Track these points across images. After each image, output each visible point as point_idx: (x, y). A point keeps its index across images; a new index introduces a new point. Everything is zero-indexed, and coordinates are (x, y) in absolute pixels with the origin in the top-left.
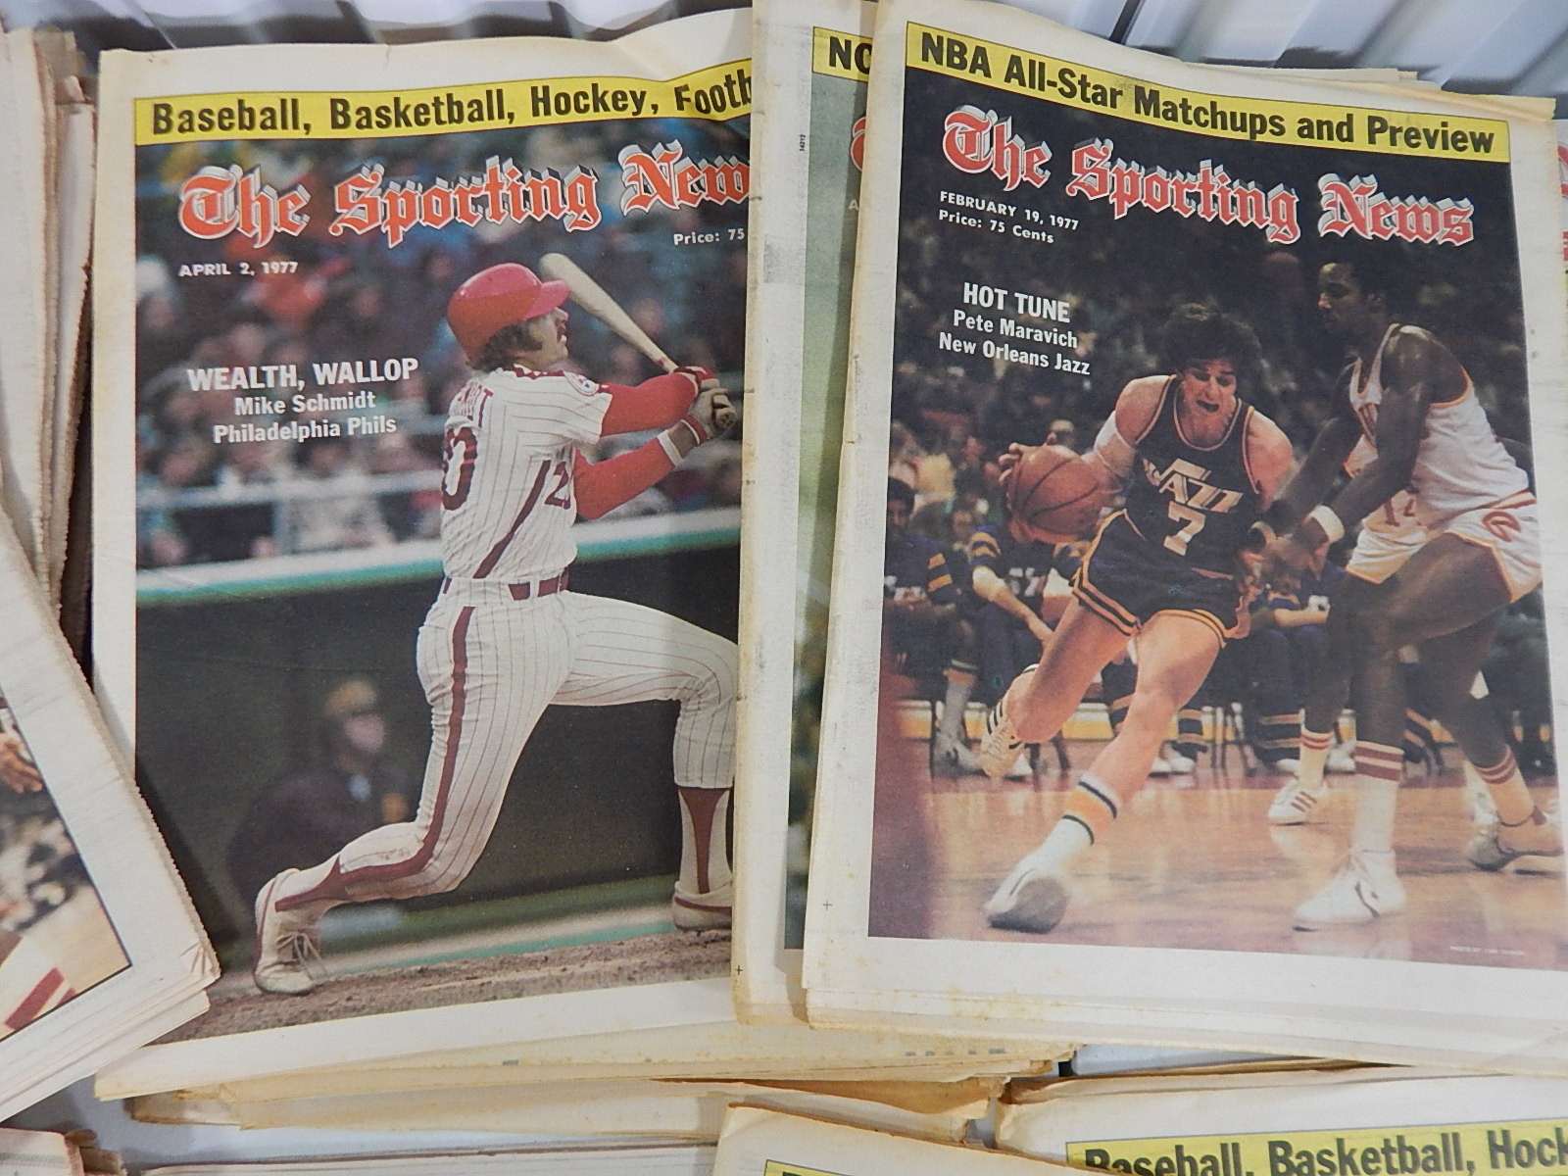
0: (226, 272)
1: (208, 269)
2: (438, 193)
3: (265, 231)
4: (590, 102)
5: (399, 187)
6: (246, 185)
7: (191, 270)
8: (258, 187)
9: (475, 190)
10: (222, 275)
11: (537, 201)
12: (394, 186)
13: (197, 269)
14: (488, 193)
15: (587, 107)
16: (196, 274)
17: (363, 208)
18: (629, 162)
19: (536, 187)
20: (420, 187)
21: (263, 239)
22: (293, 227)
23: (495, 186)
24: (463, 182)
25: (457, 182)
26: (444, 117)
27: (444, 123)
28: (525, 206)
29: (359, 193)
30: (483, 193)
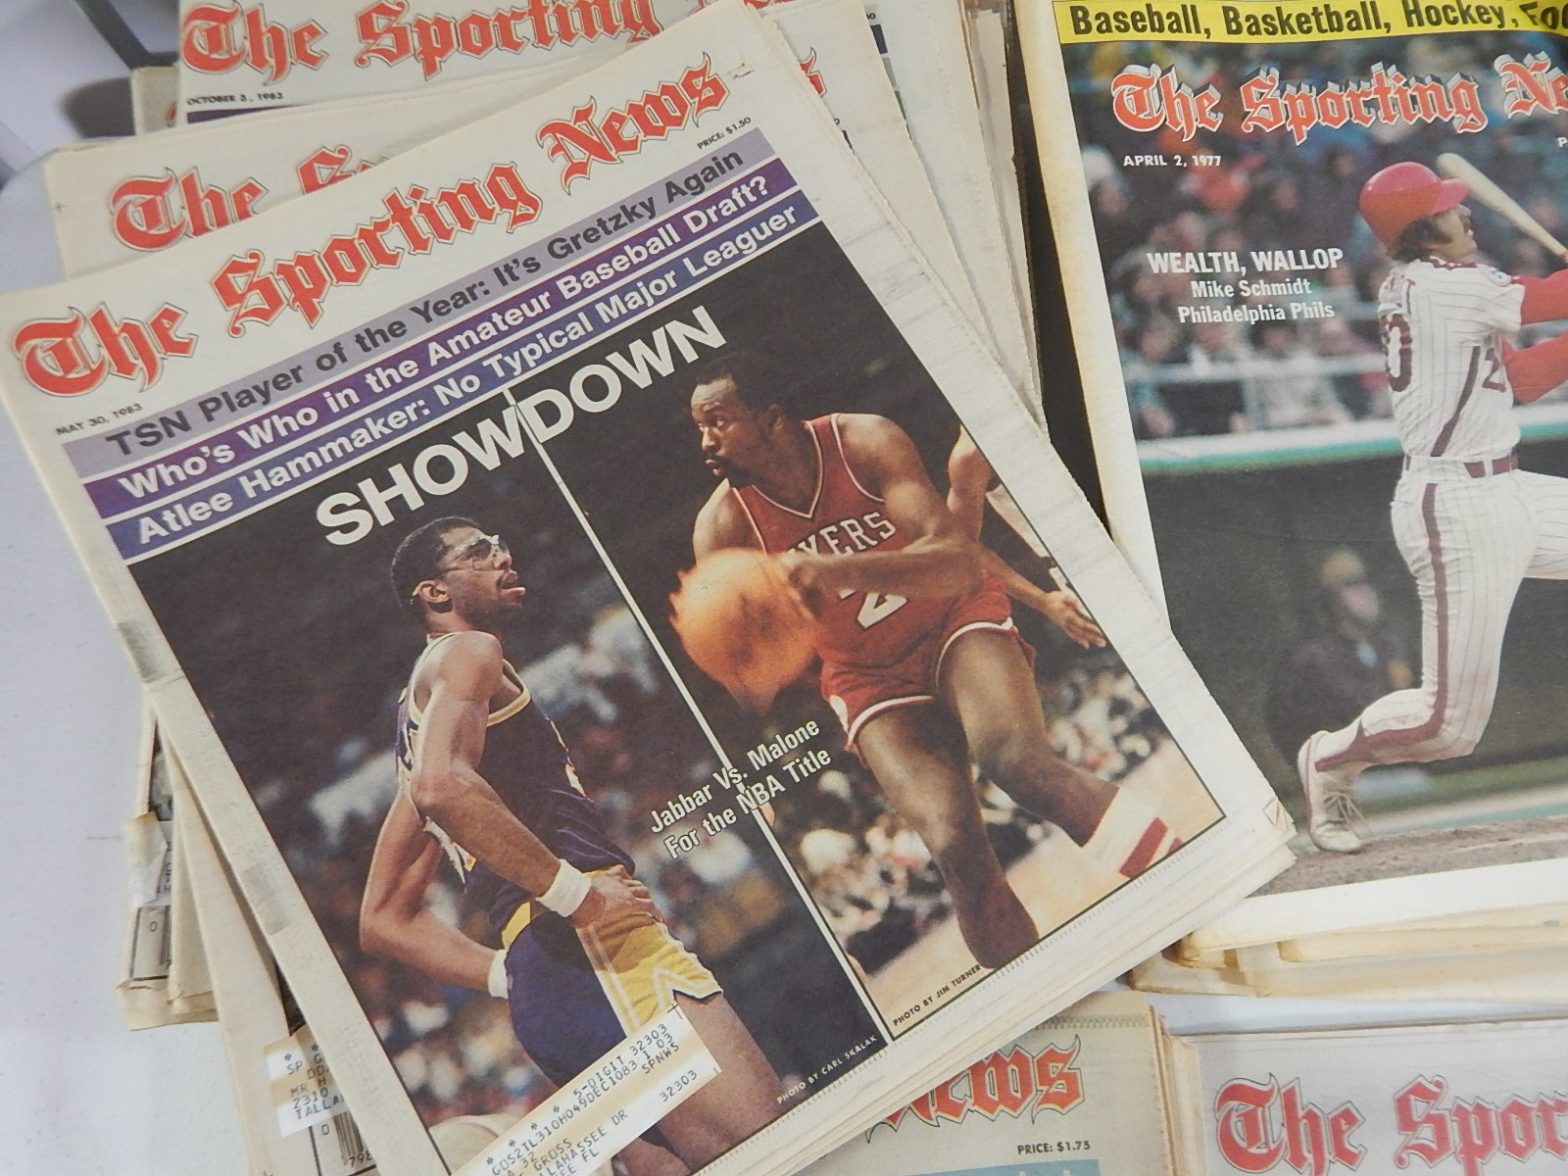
0: (1163, 164)
1: (1148, 160)
2: (1332, 95)
3: (1189, 125)
4: (1457, 14)
5: (1295, 89)
6: (1167, 83)
7: (1134, 161)
8: (1176, 86)
9: (1364, 94)
10: (1160, 165)
11: (1425, 104)
12: (1290, 89)
13: (1139, 159)
14: (1378, 96)
15: (1456, 19)
16: (1138, 164)
17: (1267, 108)
18: (1504, 70)
19: (1422, 92)
20: (1314, 89)
21: (1188, 137)
22: (1213, 124)
23: (1383, 90)
24: (1353, 86)
25: (1347, 87)
26: (1325, 25)
27: (1326, 31)
28: (1414, 110)
29: (1262, 94)
30: (1372, 96)
